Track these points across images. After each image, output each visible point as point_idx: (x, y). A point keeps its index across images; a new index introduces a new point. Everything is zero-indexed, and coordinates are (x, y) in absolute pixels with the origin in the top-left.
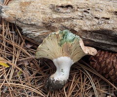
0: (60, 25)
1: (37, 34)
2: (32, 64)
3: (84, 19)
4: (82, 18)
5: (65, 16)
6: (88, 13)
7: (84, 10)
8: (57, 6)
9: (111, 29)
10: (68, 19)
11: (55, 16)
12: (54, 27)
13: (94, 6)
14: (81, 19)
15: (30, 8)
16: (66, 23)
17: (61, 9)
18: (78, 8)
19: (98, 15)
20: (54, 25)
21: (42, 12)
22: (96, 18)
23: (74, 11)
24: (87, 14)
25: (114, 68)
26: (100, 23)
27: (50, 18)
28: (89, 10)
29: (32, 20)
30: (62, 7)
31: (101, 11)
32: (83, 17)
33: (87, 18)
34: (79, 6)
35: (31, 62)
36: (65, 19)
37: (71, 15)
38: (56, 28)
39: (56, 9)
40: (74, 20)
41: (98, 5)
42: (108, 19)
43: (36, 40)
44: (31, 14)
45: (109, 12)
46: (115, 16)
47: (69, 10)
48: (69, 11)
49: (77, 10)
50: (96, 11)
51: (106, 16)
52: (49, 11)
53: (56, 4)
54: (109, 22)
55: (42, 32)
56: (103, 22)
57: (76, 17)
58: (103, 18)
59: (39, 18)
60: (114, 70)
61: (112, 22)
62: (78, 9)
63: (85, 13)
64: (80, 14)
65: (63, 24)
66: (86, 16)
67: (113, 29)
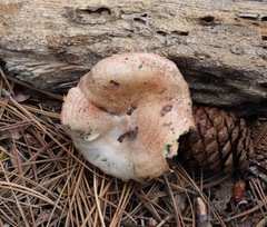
0: (84, 51)
1: (39, 71)
2: (28, 136)
3: (135, 36)
4: (130, 34)
5: (95, 31)
6: (144, 22)
7: (134, 16)
8: (78, 11)
9: (191, 55)
10: (101, 38)
11: (73, 32)
12: (72, 56)
13: (155, 9)
14: (129, 36)
15: (22, 16)
16: (97, 45)
17: (86, 17)
18: (123, 12)
19: (164, 27)
20: (72, 50)
21: (46, 23)
22: (159, 32)
23: (113, 20)
24: (141, 26)
25: (203, 138)
26: (169, 43)
27: (62, 37)
28: (145, 15)
29: (25, 42)
30: (89, 11)
31: (170, 17)
32: (132, 31)
33: (141, 35)
34: (123, 9)
35: (26, 132)
37: (108, 28)
38: (78, 58)
39: (75, 16)
40: (115, 39)
41: (164, 5)
42: (186, 34)
43: (37, 83)
44: (23, 29)
45: (188, 19)
46: (200, 27)
47: (102, 18)
48: (104, 20)
49: (120, 18)
50: (160, 17)
51: (181, 27)
52: (60, 21)
53: (75, 7)
54: (188, 41)
56: (174, 41)
57: (117, 32)
58: (175, 32)
59: (40, 37)
60: (203, 142)
61: (193, 41)
62: (123, 16)
63: (137, 24)
64: (127, 26)
65: (91, 47)
66: (138, 29)
67: (196, 55)
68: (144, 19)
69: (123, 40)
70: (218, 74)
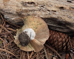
0: (26, 14)
1: (13, 19)
2: (9, 37)
3: (41, 11)
4: (40, 10)
5: (30, 9)
6: (44, 7)
7: (41, 5)
8: (25, 3)
10: (31, 11)
11: (24, 8)
12: (23, 15)
13: (47, 4)
14: (39, 11)
15: (9, 3)
16: (30, 13)
17: (28, 5)
18: (38, 4)
19: (49, 9)
21: (16, 5)
22: (48, 10)
23: (35, 6)
24: (43, 8)
25: (58, 41)
26: (50, 13)
27: (21, 10)
28: (44, 5)
29: (10, 10)
30: (28, 3)
31: (51, 6)
32: (40, 9)
33: (43, 11)
34: (38, 3)
36: (30, 10)
37: (34, 8)
38: (24, 16)
39: (24, 4)
40: (35, 11)
41: (50, 3)
42: (55, 11)
43: (12, 22)
44: (9, 7)
45: (56, 7)
46: (60, 10)
47: (32, 5)
48: (33, 6)
49: (37, 6)
50: (48, 6)
51: (54, 9)
52: (20, 5)
53: (25, 1)
54: (56, 13)
55: (16, 18)
56: (52, 13)
57: (36, 9)
58: (52, 11)
59: (14, 9)
60: (58, 42)
61: (57, 13)
62: (38, 5)
63: (42, 7)
64: (39, 8)
65: (28, 13)
66: (42, 9)
67: (58, 17)
68: (44, 6)
69: (38, 12)
70: (64, 23)
